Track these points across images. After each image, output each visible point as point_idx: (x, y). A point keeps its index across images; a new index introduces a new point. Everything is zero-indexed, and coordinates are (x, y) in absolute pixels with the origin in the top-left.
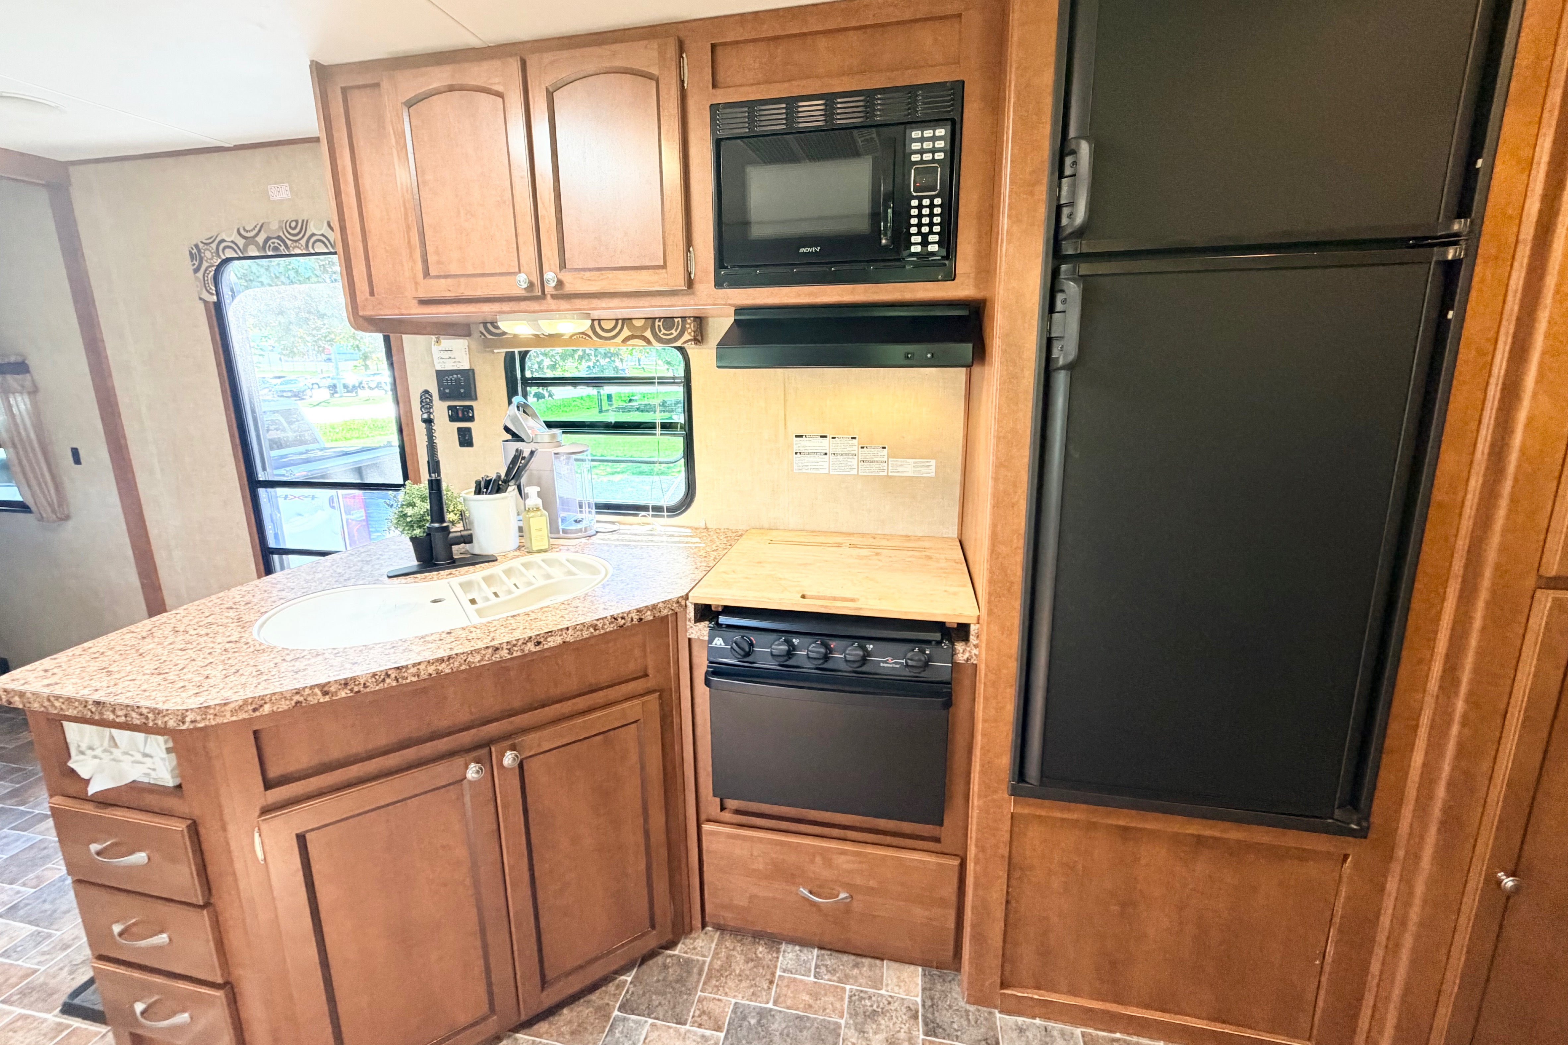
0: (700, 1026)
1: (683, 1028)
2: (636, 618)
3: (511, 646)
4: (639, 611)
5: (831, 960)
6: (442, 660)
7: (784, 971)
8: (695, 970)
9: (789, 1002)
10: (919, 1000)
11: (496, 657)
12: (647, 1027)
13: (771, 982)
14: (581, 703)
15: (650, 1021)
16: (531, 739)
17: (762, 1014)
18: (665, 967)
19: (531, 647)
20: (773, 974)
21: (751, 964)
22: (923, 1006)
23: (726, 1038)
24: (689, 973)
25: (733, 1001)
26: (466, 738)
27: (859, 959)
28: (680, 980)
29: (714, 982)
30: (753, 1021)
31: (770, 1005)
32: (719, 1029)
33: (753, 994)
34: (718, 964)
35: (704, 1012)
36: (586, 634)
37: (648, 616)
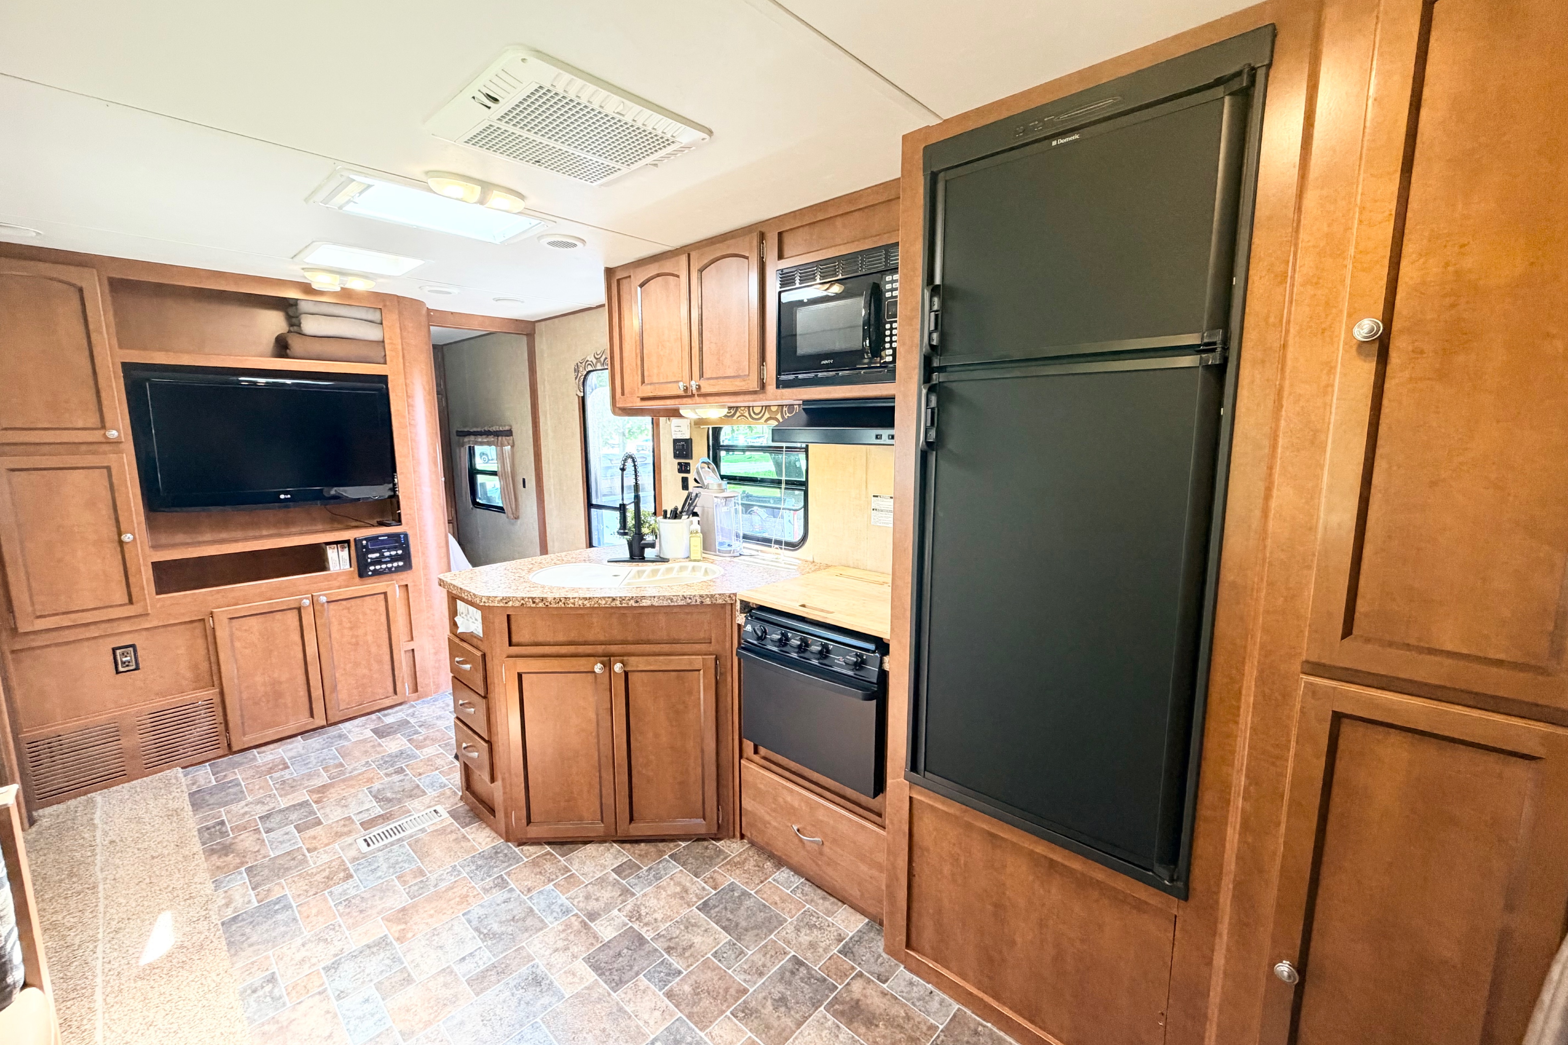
0: (705, 882)
1: (695, 879)
2: (699, 600)
3: (622, 599)
4: (701, 596)
5: (808, 888)
6: (586, 599)
7: (774, 880)
8: (722, 857)
9: (765, 896)
10: (851, 934)
11: (613, 604)
12: (678, 870)
13: (762, 882)
14: (666, 648)
15: (681, 868)
16: (633, 660)
17: (745, 894)
18: (707, 848)
19: (632, 603)
20: (766, 879)
21: (757, 868)
22: (851, 938)
23: (715, 894)
24: (718, 856)
25: (732, 880)
26: (600, 649)
27: (828, 896)
28: (711, 858)
29: (728, 866)
30: (736, 894)
31: (752, 892)
32: (715, 889)
33: (747, 883)
34: (737, 859)
35: (712, 878)
36: (665, 603)
37: (708, 601)
